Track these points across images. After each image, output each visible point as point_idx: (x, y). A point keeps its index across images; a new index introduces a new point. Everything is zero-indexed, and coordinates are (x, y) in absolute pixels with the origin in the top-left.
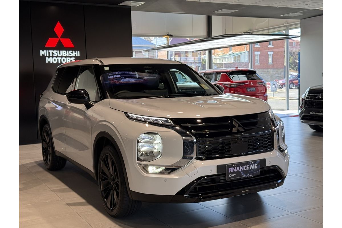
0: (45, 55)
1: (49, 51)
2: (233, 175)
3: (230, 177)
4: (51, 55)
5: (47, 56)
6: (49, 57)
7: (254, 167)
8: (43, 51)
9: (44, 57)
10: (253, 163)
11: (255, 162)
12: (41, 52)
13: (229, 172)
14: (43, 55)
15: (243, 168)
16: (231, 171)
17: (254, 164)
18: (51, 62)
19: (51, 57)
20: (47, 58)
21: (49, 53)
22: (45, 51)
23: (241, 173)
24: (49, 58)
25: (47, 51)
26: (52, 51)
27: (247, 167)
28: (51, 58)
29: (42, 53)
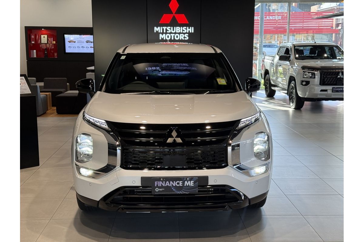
0: (159, 32)
1: (163, 28)
2: (161, 190)
3: (157, 191)
4: (165, 31)
5: (160, 33)
6: (163, 33)
7: (191, 183)
8: (157, 28)
9: (158, 33)
10: (188, 179)
11: (191, 178)
12: (155, 28)
13: (156, 186)
14: (157, 32)
15: (175, 184)
16: (157, 185)
17: (190, 180)
18: (164, 39)
19: (165, 33)
20: (161, 35)
21: (163, 29)
22: (159, 28)
23: (172, 188)
24: (162, 35)
25: (161, 28)
26: (166, 28)
27: (180, 183)
28: (164, 35)
29: (156, 29)
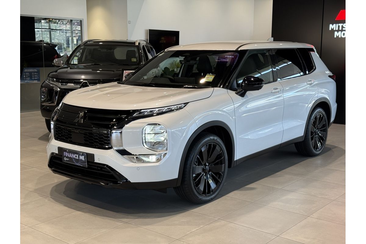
0: (335, 29)
1: (339, 25)
2: (67, 159)
3: (65, 160)
4: (340, 29)
5: (336, 31)
6: (338, 31)
7: (82, 158)
8: (333, 25)
9: (333, 31)
10: (81, 154)
11: (83, 154)
12: (331, 25)
13: (64, 155)
14: (333, 29)
15: (74, 156)
16: (65, 155)
18: (340, 37)
19: (340, 31)
20: (336, 33)
21: (339, 26)
22: (335, 25)
23: (73, 160)
24: (338, 33)
25: (337, 25)
26: (342, 24)
27: (77, 157)
28: (340, 32)
29: (331, 27)
